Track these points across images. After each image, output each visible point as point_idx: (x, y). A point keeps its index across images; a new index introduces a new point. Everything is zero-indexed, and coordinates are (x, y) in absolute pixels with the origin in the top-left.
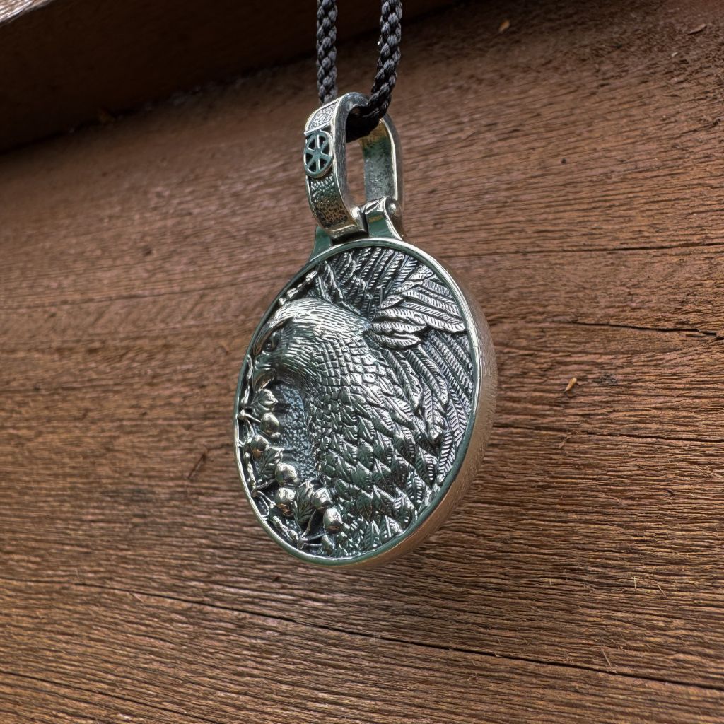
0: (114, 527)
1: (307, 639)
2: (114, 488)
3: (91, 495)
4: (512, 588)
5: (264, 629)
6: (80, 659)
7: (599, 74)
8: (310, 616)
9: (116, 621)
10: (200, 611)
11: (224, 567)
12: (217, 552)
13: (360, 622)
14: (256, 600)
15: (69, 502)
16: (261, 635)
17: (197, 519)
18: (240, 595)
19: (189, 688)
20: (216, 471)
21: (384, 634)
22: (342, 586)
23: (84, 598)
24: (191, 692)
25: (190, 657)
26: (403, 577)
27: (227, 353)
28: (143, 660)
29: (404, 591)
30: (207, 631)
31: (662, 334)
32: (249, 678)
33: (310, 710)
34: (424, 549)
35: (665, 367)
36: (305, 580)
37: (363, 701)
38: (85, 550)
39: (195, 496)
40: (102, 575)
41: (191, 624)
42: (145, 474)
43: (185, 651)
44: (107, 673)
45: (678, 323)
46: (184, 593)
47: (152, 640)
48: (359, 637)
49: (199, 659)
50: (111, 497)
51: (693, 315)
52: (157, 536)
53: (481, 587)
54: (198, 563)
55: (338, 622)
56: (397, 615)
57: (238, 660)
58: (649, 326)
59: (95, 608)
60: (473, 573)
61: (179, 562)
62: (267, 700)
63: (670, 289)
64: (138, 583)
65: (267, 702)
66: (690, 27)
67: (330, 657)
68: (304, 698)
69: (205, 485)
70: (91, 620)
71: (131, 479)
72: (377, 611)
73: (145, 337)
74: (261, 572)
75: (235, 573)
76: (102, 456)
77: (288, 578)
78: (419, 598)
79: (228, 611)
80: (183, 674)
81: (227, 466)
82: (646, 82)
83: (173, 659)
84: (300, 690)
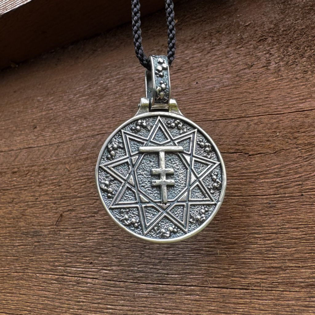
0: (27, 248)
1: (103, 285)
2: (26, 231)
3: (17, 235)
4: (176, 259)
5: (87, 283)
6: (17, 302)
7: (211, 44)
8: (104, 276)
9: (30, 286)
10: (63, 279)
11: (71, 260)
12: (68, 254)
13: (123, 277)
14: (84, 272)
15: (8, 238)
16: (86, 286)
17: (60, 241)
18: (77, 270)
19: (59, 309)
20: (66, 221)
21: (131, 281)
22: (116, 264)
23: (17, 278)
24: (60, 311)
25: (59, 297)
26: (138, 258)
27: (69, 171)
28: (41, 300)
29: (138, 263)
30: (66, 286)
31: (230, 155)
32: (82, 303)
33: (105, 313)
34: (145, 246)
35: (231, 168)
36: (102, 262)
37: (124, 307)
38: (16, 258)
39: (58, 232)
40: (24, 267)
41: (59, 284)
42: (39, 224)
43: (57, 295)
44: (28, 307)
45: (235, 150)
46: (56, 272)
47: (44, 292)
48: (122, 283)
49: (62, 298)
50: (25, 235)
51: (241, 146)
52: (44, 249)
53: (166, 259)
54: (61, 259)
55: (114, 278)
56: (136, 273)
57: (78, 296)
58: (226, 152)
59: (21, 281)
60: (162, 254)
61: (54, 259)
62: (89, 311)
63: (233, 136)
64: (38, 269)
65: (89, 312)
66: (245, 23)
67: (112, 291)
68: (103, 308)
69: (62, 227)
70: (20, 286)
71: (33, 227)
72: (128, 272)
73: (35, 165)
74: (85, 261)
75: (75, 262)
76: (20, 218)
77: (95, 262)
78: (144, 266)
79: (73, 278)
80: (57, 304)
81: (71, 219)
82: (228, 47)
83: (53, 298)
84: (101, 306)
